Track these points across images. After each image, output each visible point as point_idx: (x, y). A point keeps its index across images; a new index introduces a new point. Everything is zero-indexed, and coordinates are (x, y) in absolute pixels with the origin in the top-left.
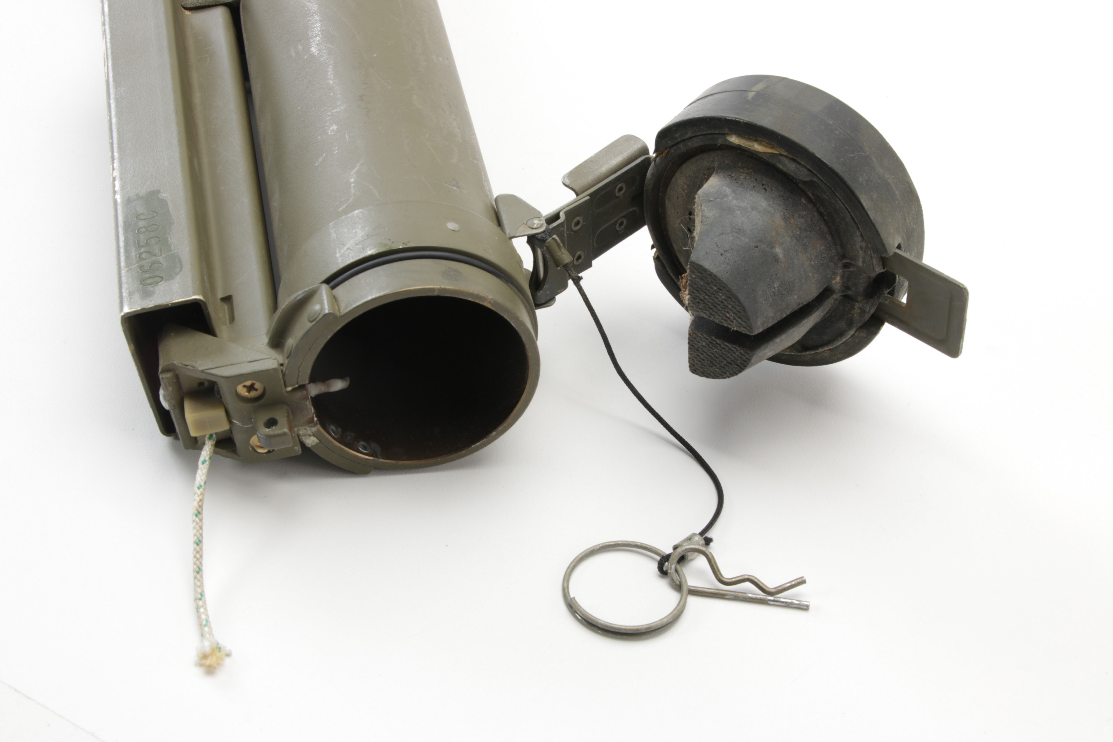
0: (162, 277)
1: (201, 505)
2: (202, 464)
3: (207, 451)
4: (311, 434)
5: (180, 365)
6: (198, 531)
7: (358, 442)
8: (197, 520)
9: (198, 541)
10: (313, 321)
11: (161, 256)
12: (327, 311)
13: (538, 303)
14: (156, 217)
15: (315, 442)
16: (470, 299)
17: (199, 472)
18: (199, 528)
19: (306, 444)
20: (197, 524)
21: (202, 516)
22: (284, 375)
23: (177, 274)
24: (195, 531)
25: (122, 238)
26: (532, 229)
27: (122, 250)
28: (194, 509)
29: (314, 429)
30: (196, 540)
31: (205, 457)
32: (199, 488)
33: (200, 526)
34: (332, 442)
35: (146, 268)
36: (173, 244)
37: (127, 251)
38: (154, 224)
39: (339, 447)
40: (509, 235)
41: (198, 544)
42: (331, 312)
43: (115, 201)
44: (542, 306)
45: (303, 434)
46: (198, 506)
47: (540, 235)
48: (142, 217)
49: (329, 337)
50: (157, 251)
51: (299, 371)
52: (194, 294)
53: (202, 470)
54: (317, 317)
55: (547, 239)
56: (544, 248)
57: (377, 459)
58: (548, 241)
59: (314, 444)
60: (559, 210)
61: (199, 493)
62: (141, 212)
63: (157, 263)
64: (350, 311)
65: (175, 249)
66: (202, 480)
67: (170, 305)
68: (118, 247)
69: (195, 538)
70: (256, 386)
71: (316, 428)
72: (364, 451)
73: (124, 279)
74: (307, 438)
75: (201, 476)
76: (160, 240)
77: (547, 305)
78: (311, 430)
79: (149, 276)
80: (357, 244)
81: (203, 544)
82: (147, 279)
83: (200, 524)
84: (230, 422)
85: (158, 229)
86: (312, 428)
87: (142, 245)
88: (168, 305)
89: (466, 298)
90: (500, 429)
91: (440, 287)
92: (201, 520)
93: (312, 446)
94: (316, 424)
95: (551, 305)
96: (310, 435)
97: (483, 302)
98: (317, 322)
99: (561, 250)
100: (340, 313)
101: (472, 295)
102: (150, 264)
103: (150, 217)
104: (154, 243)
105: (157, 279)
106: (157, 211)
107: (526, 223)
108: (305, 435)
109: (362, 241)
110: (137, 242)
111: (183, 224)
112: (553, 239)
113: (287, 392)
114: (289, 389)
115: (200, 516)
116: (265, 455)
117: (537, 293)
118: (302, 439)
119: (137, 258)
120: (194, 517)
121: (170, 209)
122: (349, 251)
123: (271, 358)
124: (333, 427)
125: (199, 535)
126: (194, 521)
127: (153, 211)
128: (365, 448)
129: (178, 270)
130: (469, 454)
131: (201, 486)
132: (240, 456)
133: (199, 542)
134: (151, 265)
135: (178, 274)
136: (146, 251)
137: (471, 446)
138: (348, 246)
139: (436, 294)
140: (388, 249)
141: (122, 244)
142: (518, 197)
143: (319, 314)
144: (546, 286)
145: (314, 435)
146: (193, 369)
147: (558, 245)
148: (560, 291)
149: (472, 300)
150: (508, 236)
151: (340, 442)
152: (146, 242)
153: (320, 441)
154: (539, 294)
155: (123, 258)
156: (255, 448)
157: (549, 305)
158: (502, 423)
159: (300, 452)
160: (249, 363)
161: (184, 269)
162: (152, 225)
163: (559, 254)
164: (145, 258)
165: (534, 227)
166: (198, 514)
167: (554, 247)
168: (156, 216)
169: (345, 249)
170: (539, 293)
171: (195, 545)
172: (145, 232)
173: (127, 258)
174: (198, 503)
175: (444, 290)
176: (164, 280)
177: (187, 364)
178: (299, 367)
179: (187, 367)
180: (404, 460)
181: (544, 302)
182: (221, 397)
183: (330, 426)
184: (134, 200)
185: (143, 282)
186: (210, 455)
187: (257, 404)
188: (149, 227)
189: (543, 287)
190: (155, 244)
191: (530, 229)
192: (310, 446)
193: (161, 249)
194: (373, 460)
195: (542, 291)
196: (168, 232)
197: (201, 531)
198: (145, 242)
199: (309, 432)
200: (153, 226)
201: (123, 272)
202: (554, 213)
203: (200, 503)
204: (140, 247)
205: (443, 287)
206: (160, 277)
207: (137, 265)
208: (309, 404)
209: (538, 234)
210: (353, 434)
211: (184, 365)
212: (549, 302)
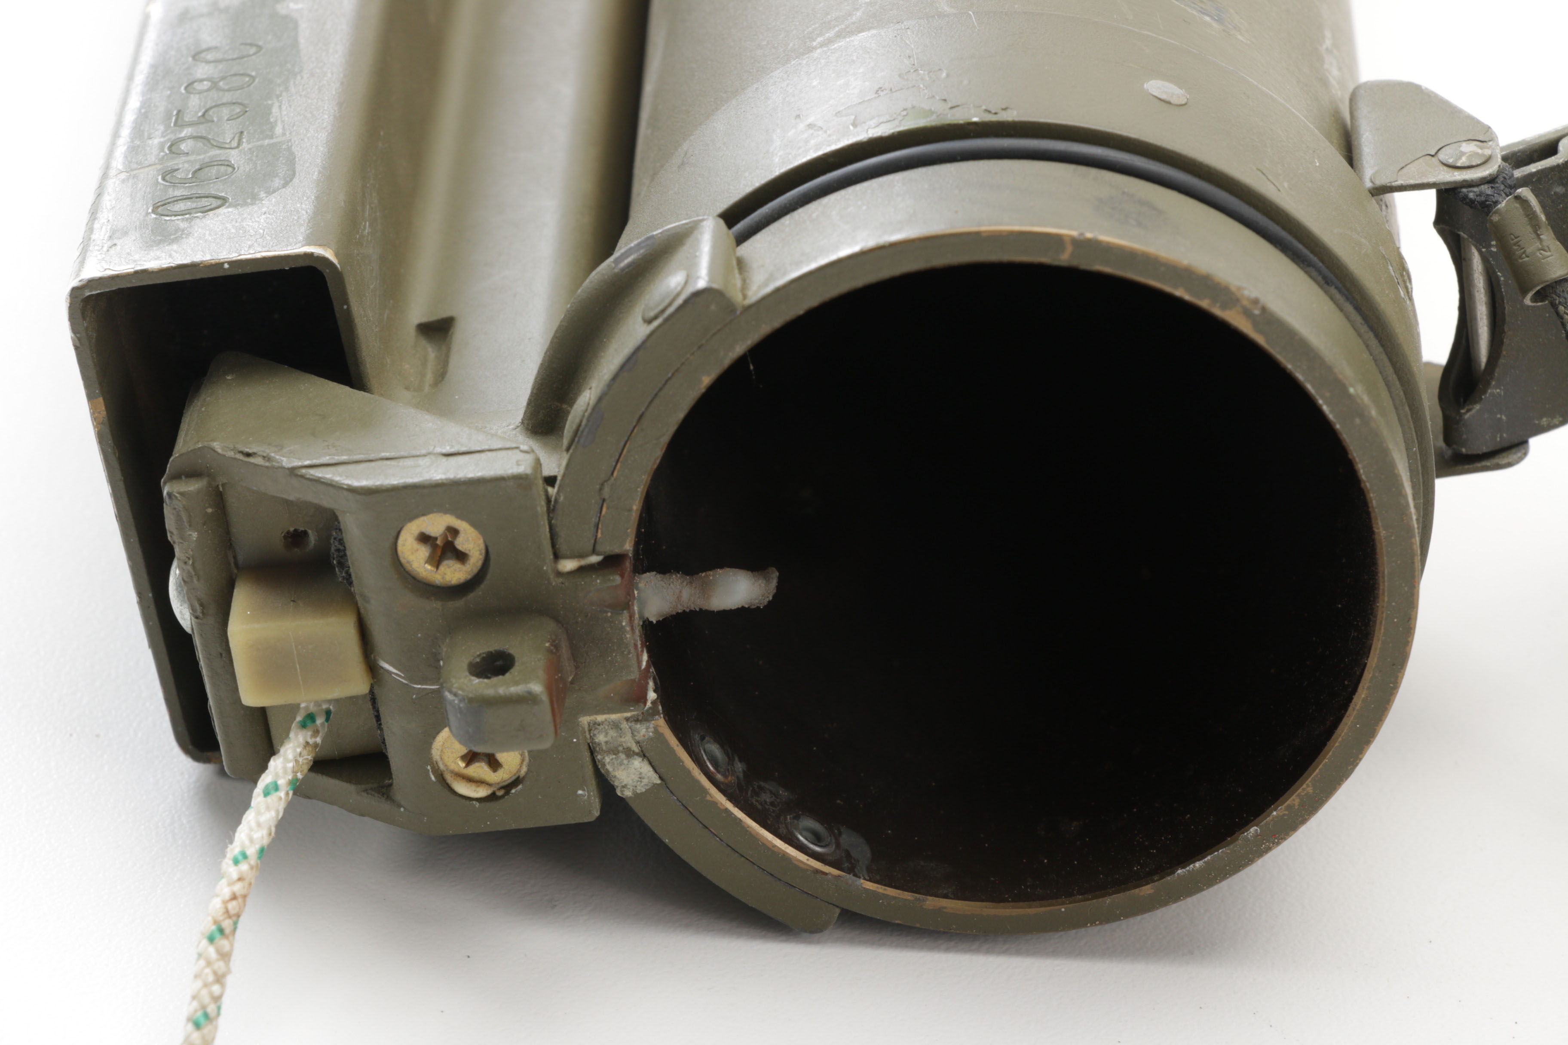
0: (224, 200)
1: (232, 912)
2: (262, 795)
3: (287, 760)
4: (636, 749)
5: (230, 454)
6: (206, 985)
7: (797, 817)
8: (211, 951)
9: (199, 1014)
10: (656, 317)
11: (238, 147)
12: (701, 284)
13: (1464, 450)
14: (254, 57)
15: (645, 781)
16: (1180, 292)
17: (249, 817)
18: (211, 978)
19: (616, 783)
20: (209, 964)
21: (232, 945)
22: (551, 507)
23: (270, 192)
24: (199, 983)
25: (135, 102)
26: (1450, 170)
27: (126, 133)
28: (210, 918)
29: (644, 731)
30: (196, 1011)
31: (277, 775)
32: (236, 862)
33: (215, 973)
34: (705, 791)
35: (180, 175)
36: (283, 121)
37: (138, 132)
38: (241, 72)
39: (727, 810)
40: (1372, 182)
41: (197, 1026)
42: (715, 286)
43: (146, 18)
44: (1479, 465)
45: (606, 742)
46: (222, 911)
47: (1475, 189)
48: (210, 56)
49: (706, 380)
50: (228, 134)
51: (604, 500)
52: (309, 244)
53: (259, 813)
54: (670, 304)
55: (1496, 203)
56: (1490, 246)
57: (850, 877)
58: (1499, 206)
59: (641, 789)
60: (1559, 134)
61: (235, 876)
62: (213, 44)
63: (217, 165)
64: (778, 290)
65: (284, 134)
66: (251, 840)
67: (226, 266)
68: (119, 123)
69: (195, 1004)
70: (461, 544)
71: (652, 725)
72: (812, 846)
73: (108, 200)
74: (621, 764)
75: (251, 830)
76: (246, 111)
77: (1495, 461)
78: (633, 732)
79: (184, 193)
80: (838, 114)
81: (216, 1028)
82: (177, 201)
83: (220, 966)
84: (372, 669)
85: (249, 86)
86: (638, 726)
87: (187, 120)
88: (220, 265)
89: (1167, 288)
90: (1276, 817)
91: (1082, 234)
92: (225, 956)
93: (637, 795)
94: (653, 713)
95: (1509, 465)
96: (629, 753)
97: (1224, 307)
98: (667, 320)
99: (1538, 236)
100: (745, 297)
101: (1186, 275)
102: (197, 167)
103: (235, 56)
104: (226, 118)
105: (204, 202)
106: (260, 43)
107: (1436, 153)
108: (615, 751)
109: (860, 103)
110: (175, 113)
111: (329, 75)
112: (1518, 198)
113: (559, 574)
114: (568, 565)
115: (224, 943)
116: (477, 804)
117: (1463, 411)
118: (604, 765)
119: (163, 151)
120: (205, 942)
121: (302, 41)
122: (811, 131)
123: (517, 448)
124: (715, 749)
125: (207, 999)
126: (200, 955)
127: (249, 41)
128: (817, 839)
129: (277, 182)
130: (1165, 903)
131: (245, 856)
132: (399, 806)
133: (202, 1020)
134: (200, 169)
135: (274, 192)
136: (195, 134)
137: (1174, 873)
138: (811, 120)
139: (1064, 258)
140: (933, 124)
141: (130, 118)
142: (1426, 89)
143: (678, 295)
144: (1494, 391)
145: (643, 755)
146: (267, 464)
147: (1531, 216)
148: (1544, 421)
149: (1187, 297)
150: (1369, 185)
151: (731, 798)
152: (203, 115)
153: (661, 778)
154: (1467, 416)
155: (121, 149)
156: (449, 778)
157: (1503, 461)
158: (1281, 795)
159: (597, 813)
160: (444, 459)
161: (296, 181)
162: (235, 75)
163: (1531, 247)
164: (186, 151)
165: (1459, 164)
166: (218, 935)
167: (1519, 227)
168: (254, 54)
169: (802, 126)
170: (1468, 411)
171: (190, 1027)
172: (208, 90)
173: (133, 150)
174: (225, 902)
175: (1093, 246)
176: (227, 204)
177: (250, 451)
178: (602, 484)
179: (252, 460)
180: (946, 896)
181: (1485, 449)
182: (349, 578)
183: (702, 738)
184: (201, 15)
185: (161, 207)
186: (295, 772)
187: (459, 604)
188: (223, 78)
189: (1485, 392)
190: (228, 120)
191: (1445, 168)
192: (628, 793)
193: (242, 133)
194: (838, 877)
195: (1477, 407)
196: (278, 93)
197: (216, 989)
198: (200, 114)
199: (628, 741)
200: (234, 78)
201: (112, 184)
202: (1537, 141)
203: (233, 906)
204: (179, 123)
205: (1089, 235)
206: (216, 197)
207: (159, 167)
208: (633, 637)
209: (1469, 184)
210: (783, 793)
211: (242, 452)
212: (1504, 454)
